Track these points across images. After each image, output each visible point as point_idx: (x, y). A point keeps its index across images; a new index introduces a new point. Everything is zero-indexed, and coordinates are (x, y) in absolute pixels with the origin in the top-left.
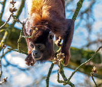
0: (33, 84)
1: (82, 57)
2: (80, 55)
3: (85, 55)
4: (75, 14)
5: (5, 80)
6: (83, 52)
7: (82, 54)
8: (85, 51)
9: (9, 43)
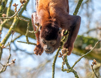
0: (39, 67)
1: (83, 43)
2: (81, 41)
3: (86, 41)
4: (77, 7)
5: (14, 62)
6: (84, 39)
7: (83, 41)
8: (86, 38)
9: (18, 30)
